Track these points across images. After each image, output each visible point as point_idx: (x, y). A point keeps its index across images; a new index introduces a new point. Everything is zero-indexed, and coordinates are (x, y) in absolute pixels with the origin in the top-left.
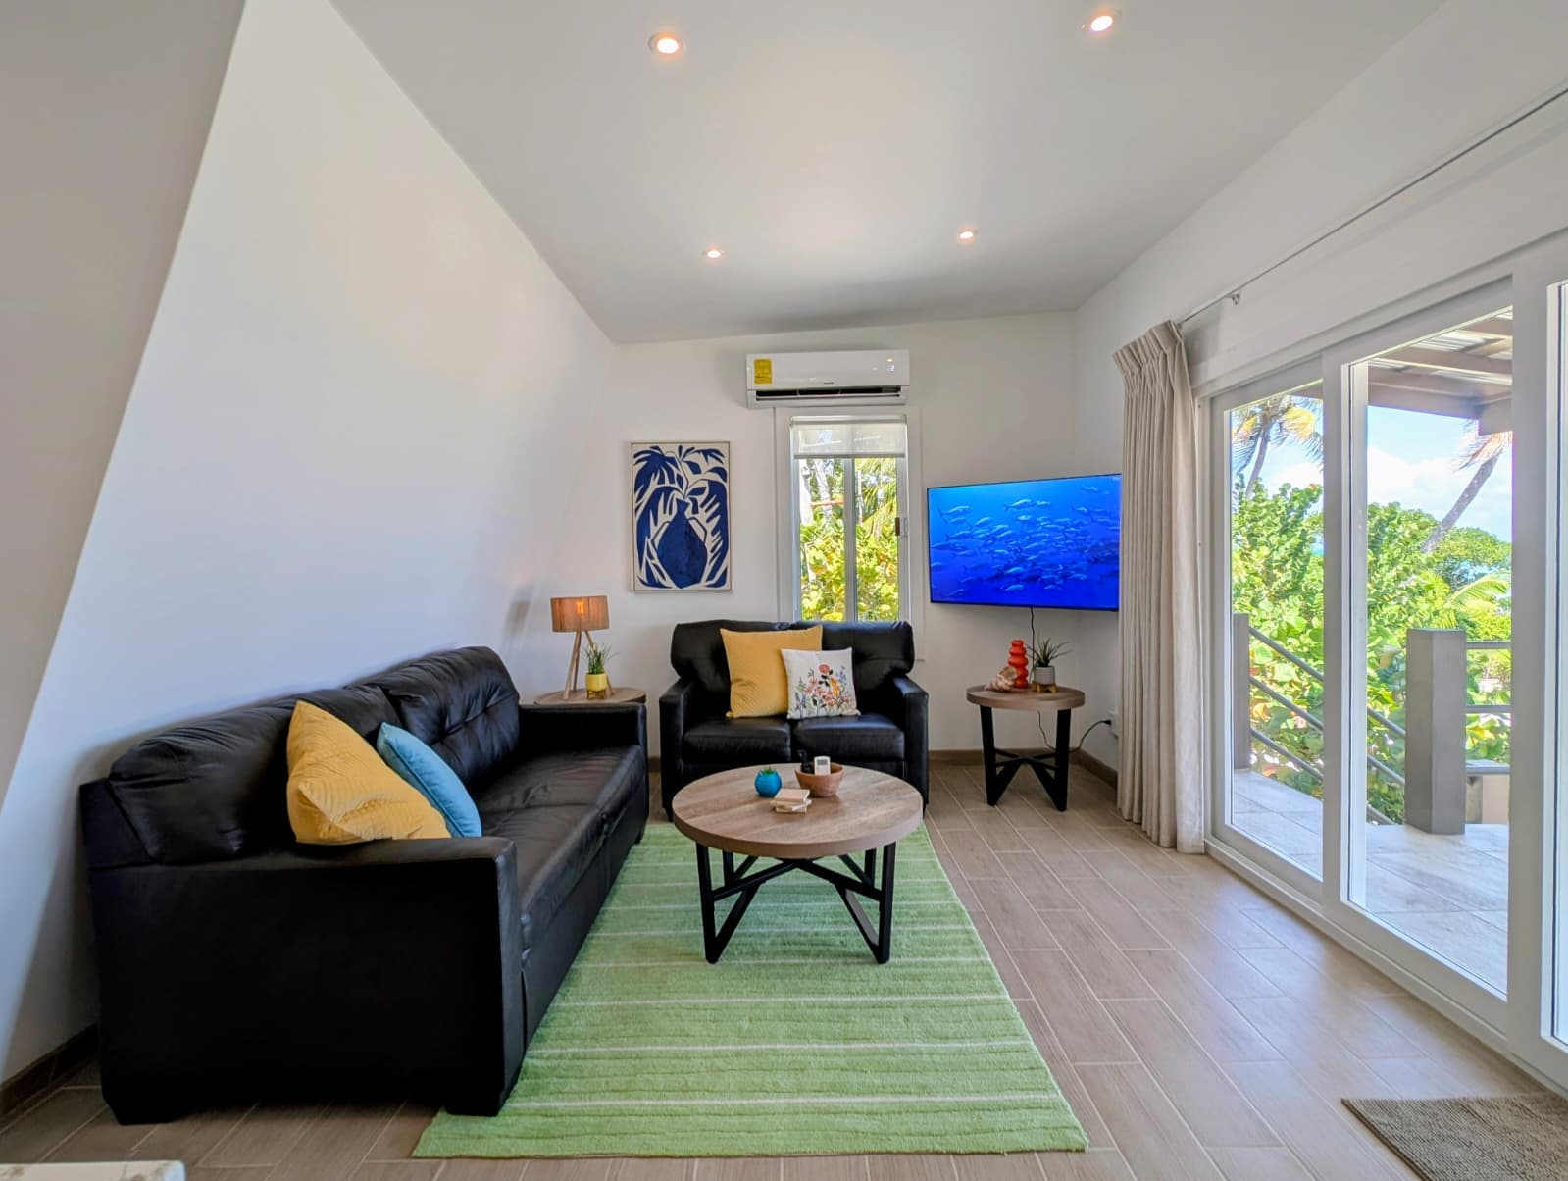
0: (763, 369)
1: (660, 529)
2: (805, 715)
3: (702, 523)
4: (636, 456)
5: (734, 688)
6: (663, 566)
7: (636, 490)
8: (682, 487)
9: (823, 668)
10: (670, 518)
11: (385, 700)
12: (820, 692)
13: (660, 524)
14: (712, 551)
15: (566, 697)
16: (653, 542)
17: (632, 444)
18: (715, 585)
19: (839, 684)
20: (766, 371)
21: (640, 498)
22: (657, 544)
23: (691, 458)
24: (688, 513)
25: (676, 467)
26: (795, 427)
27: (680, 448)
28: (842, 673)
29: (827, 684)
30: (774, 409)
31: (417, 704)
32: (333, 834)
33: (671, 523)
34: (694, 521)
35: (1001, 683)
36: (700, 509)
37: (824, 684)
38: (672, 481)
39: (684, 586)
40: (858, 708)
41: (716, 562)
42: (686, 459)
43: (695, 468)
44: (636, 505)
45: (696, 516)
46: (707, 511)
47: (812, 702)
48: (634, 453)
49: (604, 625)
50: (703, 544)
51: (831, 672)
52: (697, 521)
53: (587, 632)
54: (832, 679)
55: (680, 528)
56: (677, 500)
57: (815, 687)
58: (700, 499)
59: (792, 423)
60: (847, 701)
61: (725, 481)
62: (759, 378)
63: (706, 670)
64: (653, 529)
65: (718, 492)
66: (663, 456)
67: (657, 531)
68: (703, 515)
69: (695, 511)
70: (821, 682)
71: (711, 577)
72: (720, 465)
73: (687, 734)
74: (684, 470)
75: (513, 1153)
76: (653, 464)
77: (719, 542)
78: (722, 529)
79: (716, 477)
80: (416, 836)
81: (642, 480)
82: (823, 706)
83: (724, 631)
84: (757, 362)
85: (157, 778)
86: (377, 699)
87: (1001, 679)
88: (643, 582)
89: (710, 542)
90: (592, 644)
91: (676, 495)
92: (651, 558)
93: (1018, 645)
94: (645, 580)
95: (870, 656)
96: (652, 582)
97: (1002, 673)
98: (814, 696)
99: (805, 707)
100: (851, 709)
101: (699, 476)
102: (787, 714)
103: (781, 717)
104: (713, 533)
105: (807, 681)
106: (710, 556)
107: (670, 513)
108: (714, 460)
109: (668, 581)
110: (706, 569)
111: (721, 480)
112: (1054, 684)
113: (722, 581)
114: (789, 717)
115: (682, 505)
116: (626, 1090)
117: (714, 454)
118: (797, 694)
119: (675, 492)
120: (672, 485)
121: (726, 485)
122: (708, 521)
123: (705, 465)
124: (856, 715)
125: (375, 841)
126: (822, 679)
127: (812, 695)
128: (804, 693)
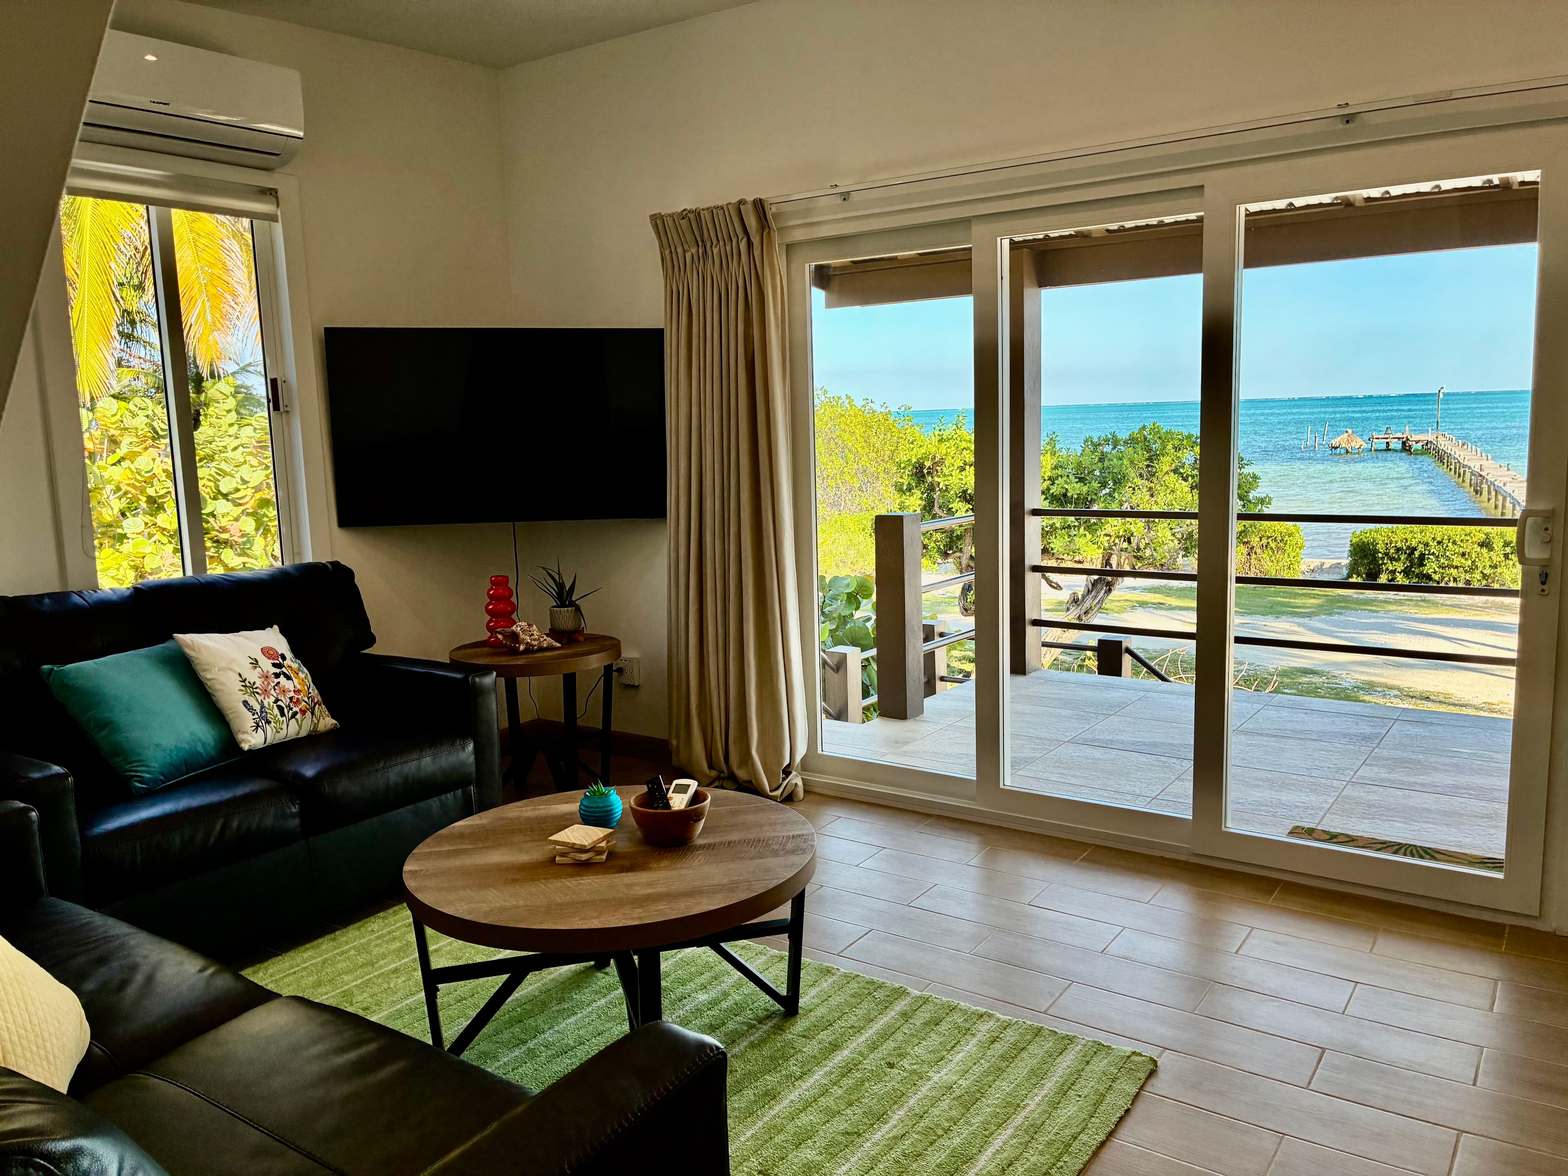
2: (271, 740)
9: (270, 653)
12: (282, 693)
19: (301, 675)
29: (287, 678)
37: (283, 677)
47: (276, 711)
51: (283, 657)
54: (291, 668)
57: (271, 684)
60: (318, 703)
70: (277, 676)
93: (503, 582)
99: (268, 722)
100: (328, 715)
112: (581, 631)
114: (245, 748)
126: (278, 671)
127: (272, 699)
128: (259, 698)
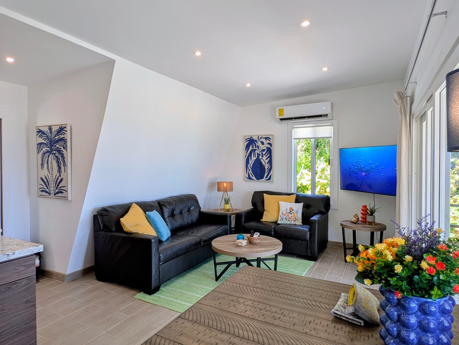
0: (281, 111)
1: (252, 162)
2: (283, 223)
3: (264, 160)
4: (246, 140)
5: (265, 213)
6: (253, 173)
7: (246, 150)
8: (258, 149)
9: (291, 208)
10: (255, 159)
11: (158, 205)
12: (288, 216)
13: (252, 160)
14: (267, 169)
15: (219, 210)
16: (250, 166)
17: (245, 136)
18: (268, 180)
19: (295, 214)
20: (282, 112)
21: (247, 153)
22: (251, 166)
23: (262, 140)
24: (260, 157)
25: (257, 143)
26: (294, 129)
27: (258, 137)
28: (297, 211)
29: (291, 214)
30: (288, 123)
31: (166, 207)
32: (127, 230)
33: (255, 160)
34: (262, 160)
35: (352, 220)
36: (264, 156)
37: (290, 214)
38: (256, 147)
39: (259, 180)
40: (302, 223)
41: (268, 173)
42: (260, 140)
43: (263, 143)
44: (246, 155)
45: (262, 158)
46: (266, 156)
47: (285, 219)
48: (246, 139)
49: (231, 190)
50: (264, 167)
51: (293, 210)
52: (263, 160)
53: (227, 192)
54: (293, 212)
55: (258, 162)
56: (257, 153)
57: (287, 214)
58: (264, 153)
59: (293, 128)
60: (298, 220)
61: (271, 147)
62: (280, 115)
63: (259, 206)
64: (250, 162)
65: (269, 151)
66: (253, 139)
67: (251, 162)
68: (265, 158)
69: (262, 156)
70: (289, 213)
71: (266, 177)
72: (270, 142)
73: (244, 224)
74: (259, 144)
75: (149, 302)
76: (251, 142)
77: (269, 166)
78: (270, 162)
79: (269, 146)
80: (144, 233)
81: (247, 147)
82: (289, 221)
83: (265, 195)
84: (280, 109)
85: (103, 215)
86: (155, 205)
87: (353, 218)
88: (247, 178)
89: (267, 166)
90: (228, 196)
91: (257, 152)
92: (250, 171)
93: (365, 207)
94: (248, 177)
95: (311, 206)
96: (250, 178)
97: (354, 216)
98: (286, 217)
99: (283, 220)
100: (299, 222)
101: (264, 146)
102: (278, 222)
103: (276, 223)
104: (267, 163)
105: (285, 212)
106: (266, 170)
107: (255, 157)
108: (268, 140)
109: (254, 178)
110: (265, 175)
111: (270, 147)
112: (374, 222)
113: (270, 179)
114: (278, 223)
115: (259, 155)
116: (176, 298)
117: (268, 138)
118: (281, 216)
119: (256, 151)
120: (256, 148)
121: (272, 148)
122: (266, 160)
123: (266, 142)
124: (300, 225)
125: (136, 233)
126: (290, 212)
127: (285, 217)
128: (283, 216)
